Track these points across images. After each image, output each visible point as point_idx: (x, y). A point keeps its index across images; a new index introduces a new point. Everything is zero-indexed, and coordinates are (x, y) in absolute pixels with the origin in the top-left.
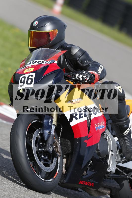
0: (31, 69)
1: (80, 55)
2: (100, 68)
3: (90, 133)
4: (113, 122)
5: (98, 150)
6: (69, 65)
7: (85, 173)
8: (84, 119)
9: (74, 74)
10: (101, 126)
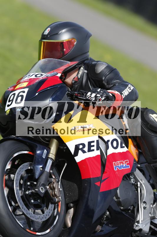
1: (106, 74)
2: (128, 88)
3: (105, 173)
4: (148, 164)
5: (118, 198)
7: (99, 228)
8: (97, 153)
9: (85, 92)
10: (124, 166)
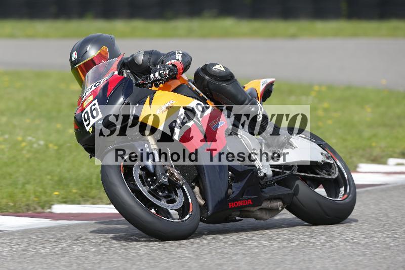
0: (89, 98)
7: (230, 191)
9: (148, 76)
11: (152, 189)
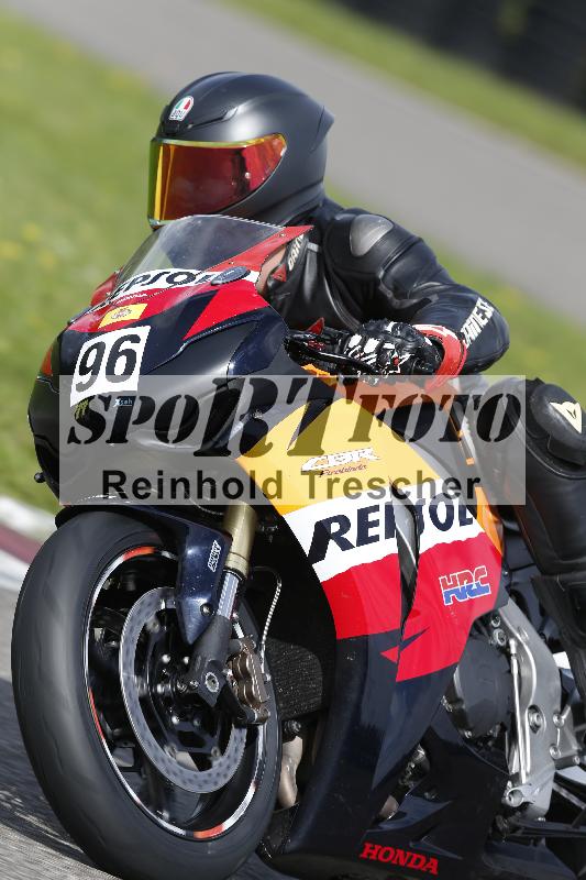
0: (131, 307)
1: (390, 259)
2: (478, 313)
3: (414, 616)
4: (542, 573)
5: (454, 700)
6: (341, 305)
7: (391, 804)
9: (341, 335)
10: (474, 587)
11: (156, 695)
